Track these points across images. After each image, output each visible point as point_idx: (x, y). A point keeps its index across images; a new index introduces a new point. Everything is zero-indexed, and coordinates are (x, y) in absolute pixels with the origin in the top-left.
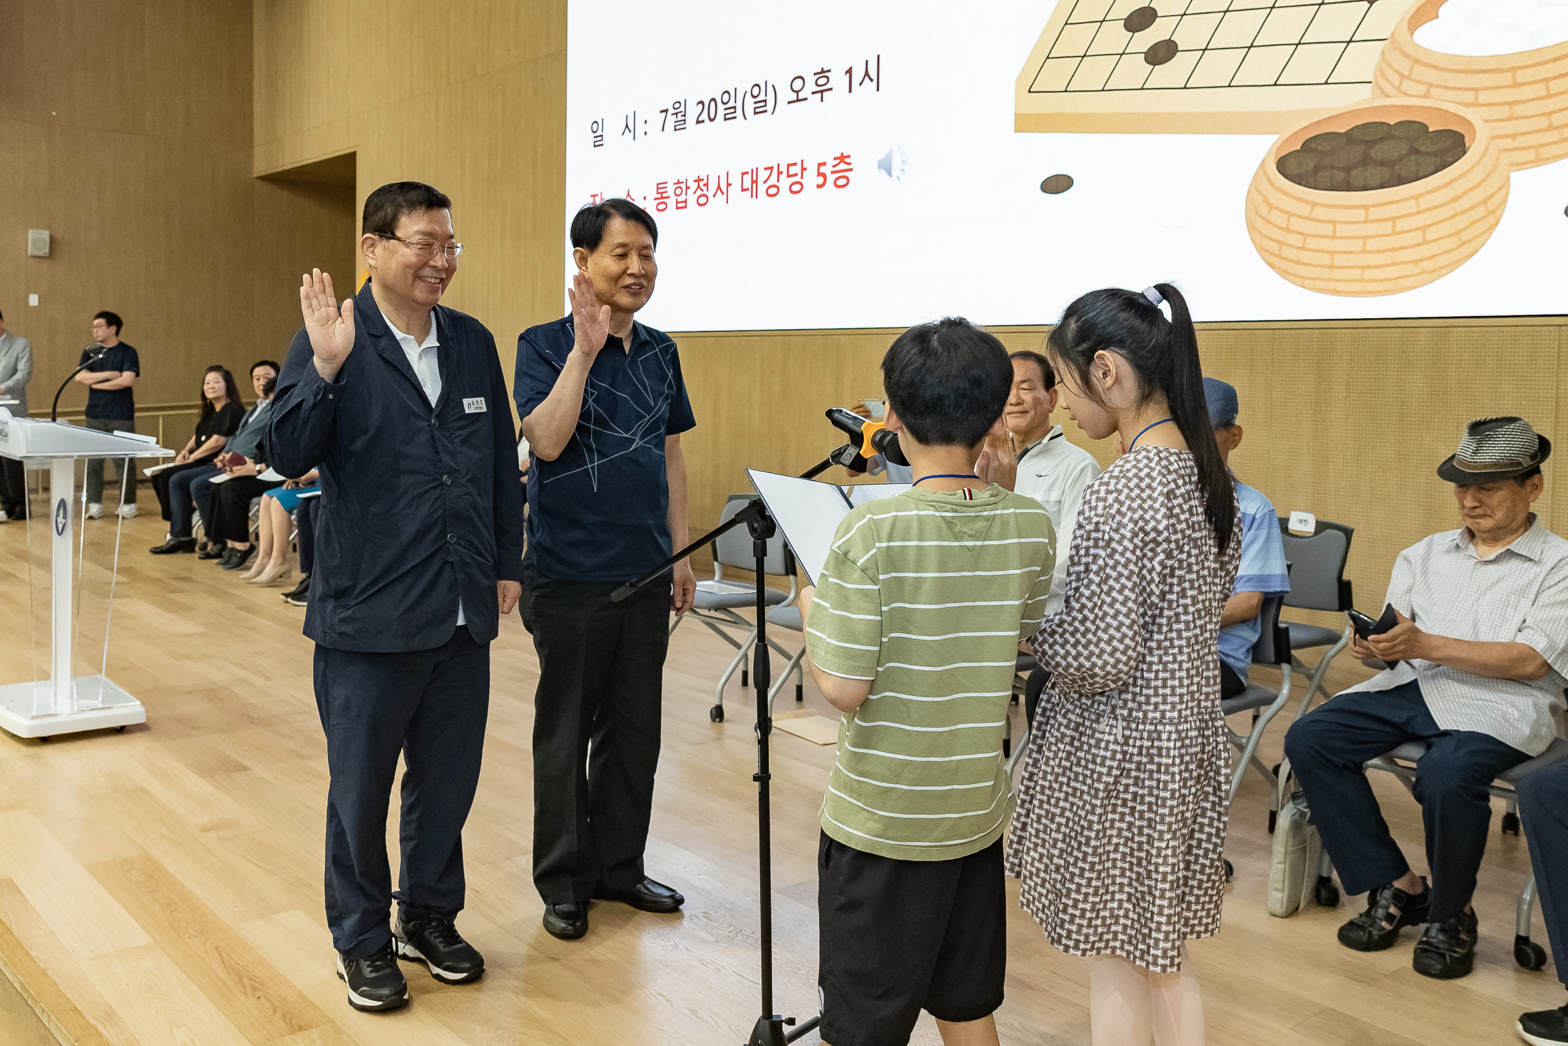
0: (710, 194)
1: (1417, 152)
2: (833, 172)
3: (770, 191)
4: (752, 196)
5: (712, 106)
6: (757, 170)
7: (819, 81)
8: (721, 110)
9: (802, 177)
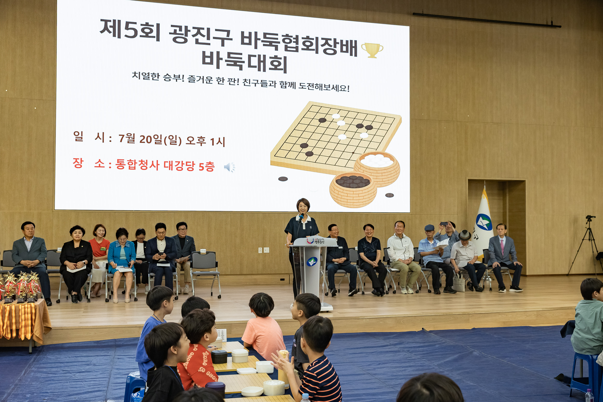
0: (148, 166)
1: (362, 182)
2: (206, 167)
3: (178, 169)
4: (170, 169)
5: (149, 138)
6: (172, 161)
7: (200, 140)
8: (153, 140)
9: (193, 166)
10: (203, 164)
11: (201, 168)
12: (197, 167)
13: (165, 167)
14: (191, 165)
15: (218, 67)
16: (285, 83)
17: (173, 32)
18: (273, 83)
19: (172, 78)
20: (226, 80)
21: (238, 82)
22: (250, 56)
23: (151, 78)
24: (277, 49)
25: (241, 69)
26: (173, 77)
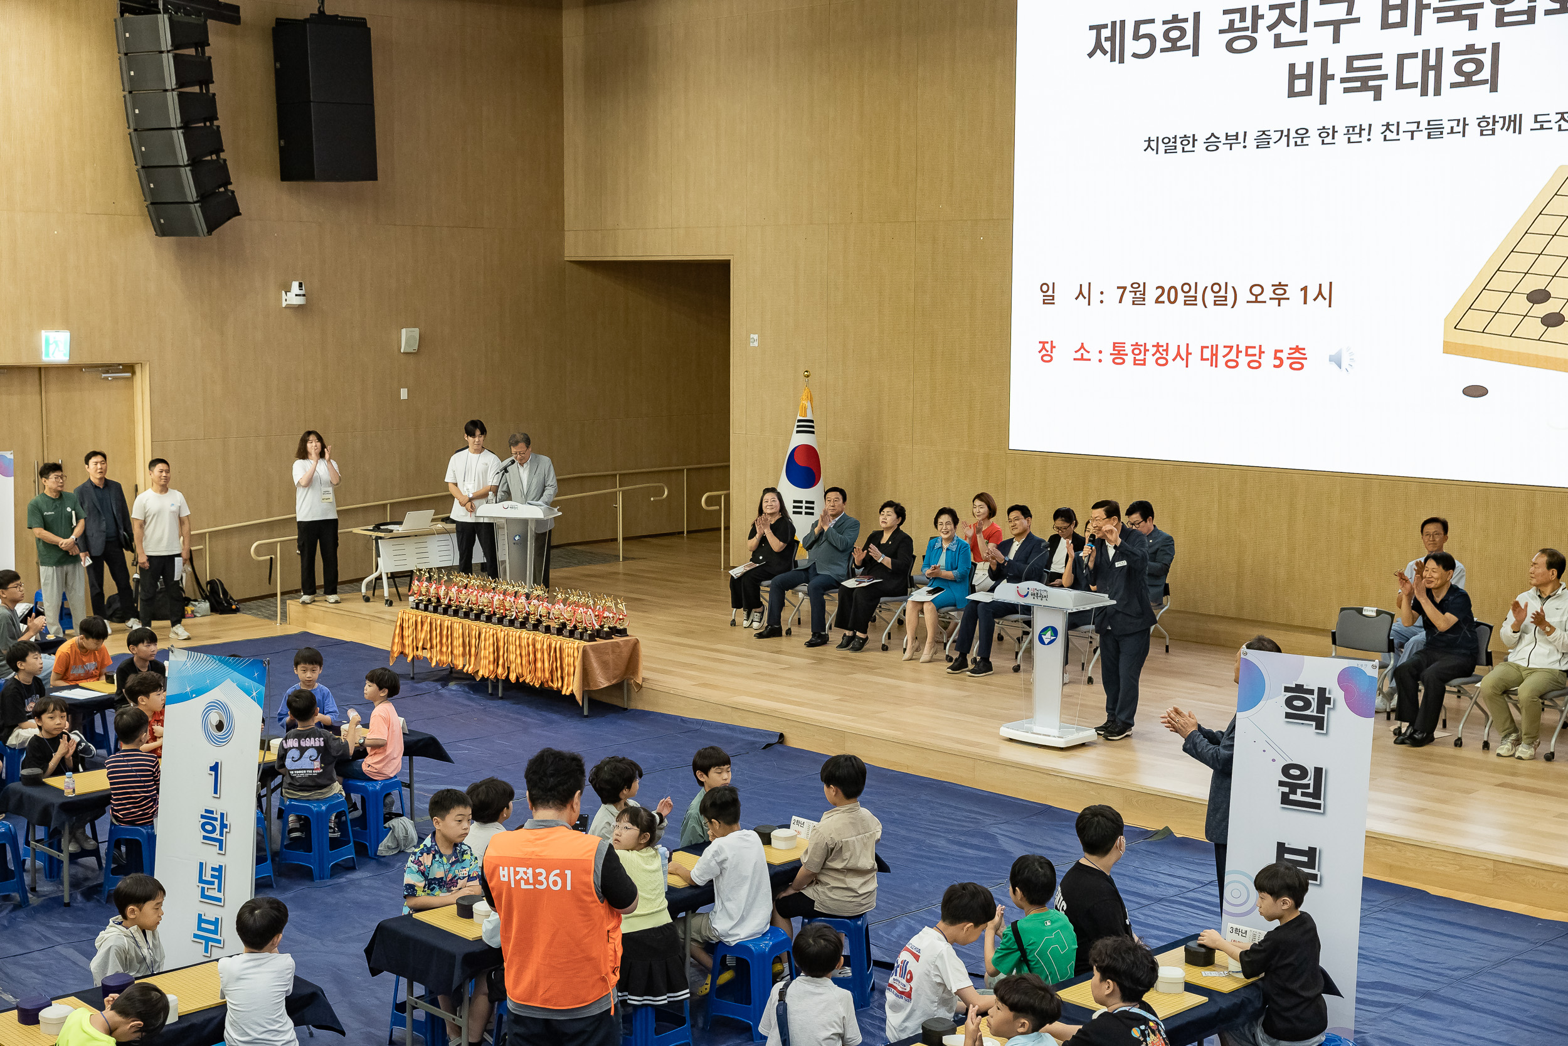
0: (1170, 357)
2: (1288, 358)
3: (1230, 364)
4: (1212, 365)
5: (1173, 291)
6: (1217, 346)
7: (1277, 292)
8: (1181, 295)
9: (1260, 358)
10: (1282, 351)
11: (1277, 362)
12: (1268, 360)
13: (1202, 359)
14: (1255, 355)
15: (1323, 100)
16: (1491, 121)
17: (1226, 27)
18: (1458, 125)
19: (1222, 142)
20: (1341, 130)
21: (1369, 135)
22: (1401, 58)
23: (1179, 147)
24: (1473, 26)
25: (1378, 97)
26: (1223, 139)
